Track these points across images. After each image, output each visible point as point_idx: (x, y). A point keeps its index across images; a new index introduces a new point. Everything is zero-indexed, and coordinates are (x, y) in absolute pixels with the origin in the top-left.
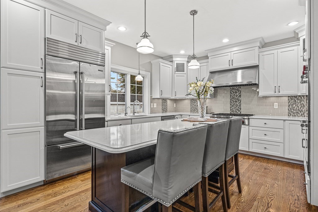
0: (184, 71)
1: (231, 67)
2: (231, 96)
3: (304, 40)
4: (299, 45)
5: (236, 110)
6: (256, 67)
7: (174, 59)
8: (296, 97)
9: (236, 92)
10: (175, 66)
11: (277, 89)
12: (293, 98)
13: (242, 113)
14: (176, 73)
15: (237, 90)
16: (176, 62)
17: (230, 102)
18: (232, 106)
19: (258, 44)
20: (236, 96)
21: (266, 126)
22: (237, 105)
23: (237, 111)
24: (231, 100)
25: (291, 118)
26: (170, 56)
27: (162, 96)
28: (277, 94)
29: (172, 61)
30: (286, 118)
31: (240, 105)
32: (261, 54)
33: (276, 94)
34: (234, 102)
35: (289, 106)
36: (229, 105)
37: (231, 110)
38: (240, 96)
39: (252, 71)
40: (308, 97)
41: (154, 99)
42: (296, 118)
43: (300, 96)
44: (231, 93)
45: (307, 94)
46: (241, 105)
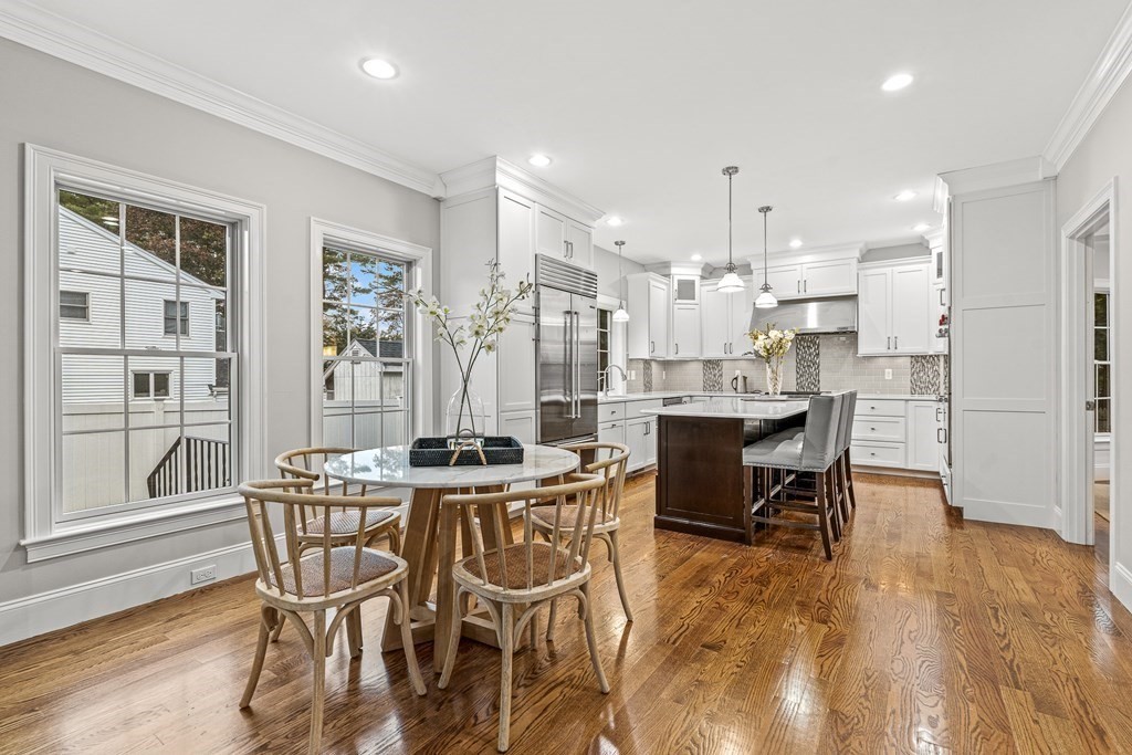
0: (694, 299)
1: (802, 296)
2: (798, 354)
3: (940, 256)
4: (930, 262)
5: (809, 384)
6: (853, 298)
7: (674, 270)
8: (924, 357)
9: (808, 346)
10: (676, 287)
11: (892, 341)
12: (920, 359)
13: (821, 391)
14: (678, 301)
15: (811, 343)
16: (676, 278)
17: (797, 367)
18: (800, 376)
19: (858, 255)
20: (810, 355)
21: (874, 412)
22: (811, 374)
23: (812, 387)
24: (798, 363)
25: (916, 397)
26: (665, 263)
27: (654, 354)
28: (892, 352)
29: (668, 276)
30: (909, 397)
31: (818, 375)
32: (861, 273)
33: (889, 351)
34: (804, 368)
35: (913, 375)
36: (795, 373)
37: (798, 383)
38: (817, 355)
39: (845, 306)
40: (948, 358)
41: (631, 360)
42: (925, 397)
43: (931, 356)
44: (797, 348)
45: (946, 353)
46: (820, 374)
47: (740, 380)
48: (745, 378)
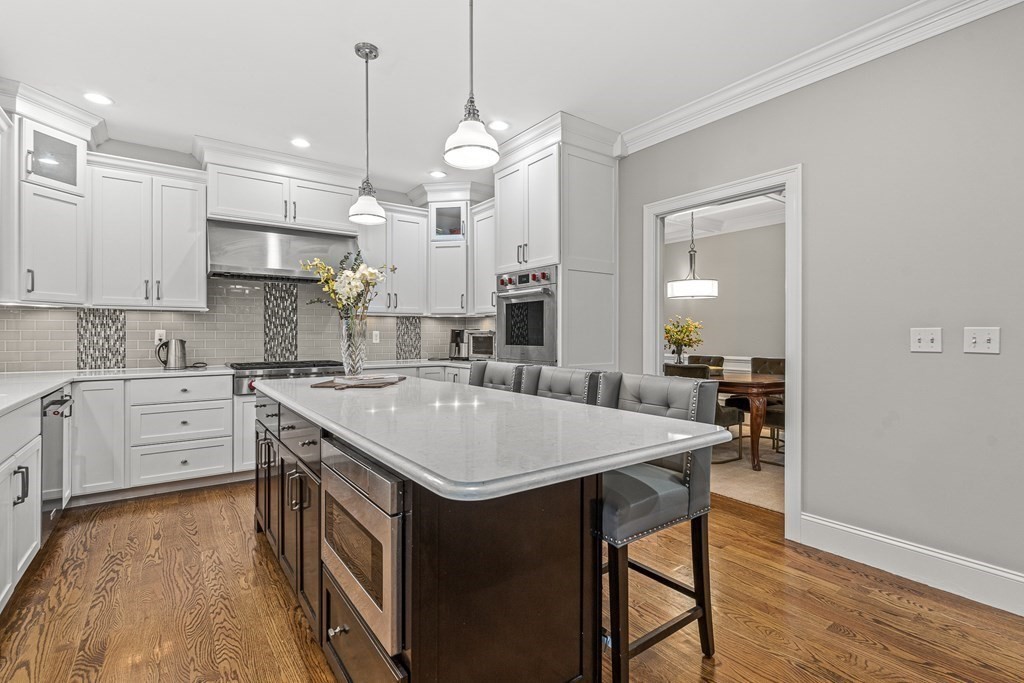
0: (73, 183)
2: (266, 307)
4: (426, 216)
5: (282, 351)
8: (408, 318)
9: (283, 299)
11: (392, 299)
12: (404, 321)
13: (299, 360)
15: (286, 291)
16: (31, 127)
17: (266, 326)
18: (269, 339)
20: (284, 309)
22: (285, 337)
23: (287, 355)
24: (266, 321)
31: (295, 337)
33: (390, 310)
34: (276, 327)
35: (398, 338)
36: (262, 335)
37: (266, 351)
38: (295, 310)
43: (414, 317)
44: (266, 298)
46: (298, 336)
47: (174, 346)
48: (183, 343)
